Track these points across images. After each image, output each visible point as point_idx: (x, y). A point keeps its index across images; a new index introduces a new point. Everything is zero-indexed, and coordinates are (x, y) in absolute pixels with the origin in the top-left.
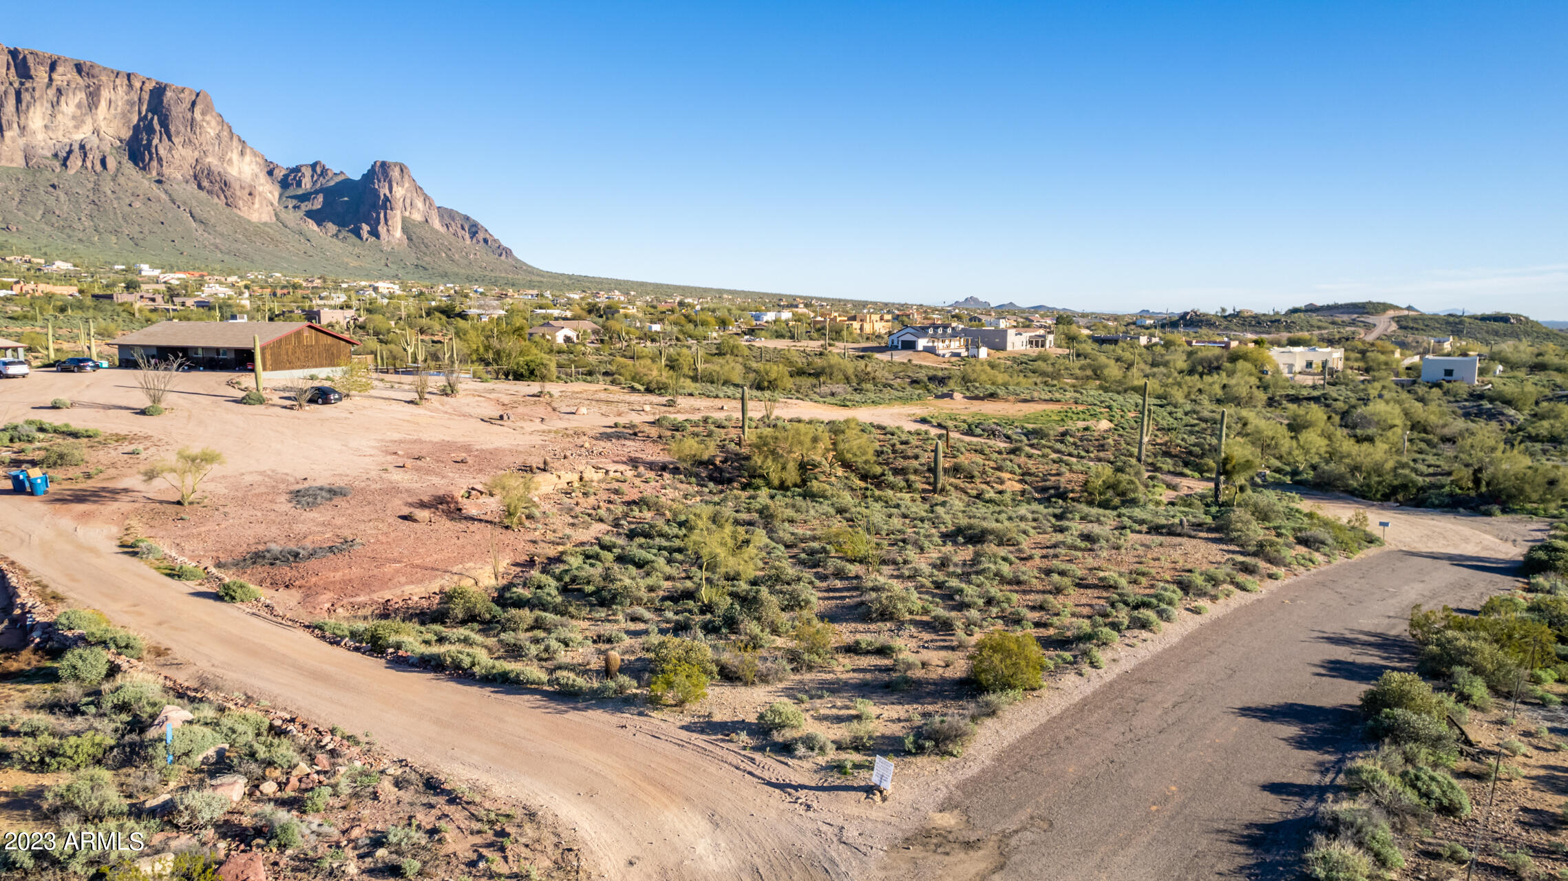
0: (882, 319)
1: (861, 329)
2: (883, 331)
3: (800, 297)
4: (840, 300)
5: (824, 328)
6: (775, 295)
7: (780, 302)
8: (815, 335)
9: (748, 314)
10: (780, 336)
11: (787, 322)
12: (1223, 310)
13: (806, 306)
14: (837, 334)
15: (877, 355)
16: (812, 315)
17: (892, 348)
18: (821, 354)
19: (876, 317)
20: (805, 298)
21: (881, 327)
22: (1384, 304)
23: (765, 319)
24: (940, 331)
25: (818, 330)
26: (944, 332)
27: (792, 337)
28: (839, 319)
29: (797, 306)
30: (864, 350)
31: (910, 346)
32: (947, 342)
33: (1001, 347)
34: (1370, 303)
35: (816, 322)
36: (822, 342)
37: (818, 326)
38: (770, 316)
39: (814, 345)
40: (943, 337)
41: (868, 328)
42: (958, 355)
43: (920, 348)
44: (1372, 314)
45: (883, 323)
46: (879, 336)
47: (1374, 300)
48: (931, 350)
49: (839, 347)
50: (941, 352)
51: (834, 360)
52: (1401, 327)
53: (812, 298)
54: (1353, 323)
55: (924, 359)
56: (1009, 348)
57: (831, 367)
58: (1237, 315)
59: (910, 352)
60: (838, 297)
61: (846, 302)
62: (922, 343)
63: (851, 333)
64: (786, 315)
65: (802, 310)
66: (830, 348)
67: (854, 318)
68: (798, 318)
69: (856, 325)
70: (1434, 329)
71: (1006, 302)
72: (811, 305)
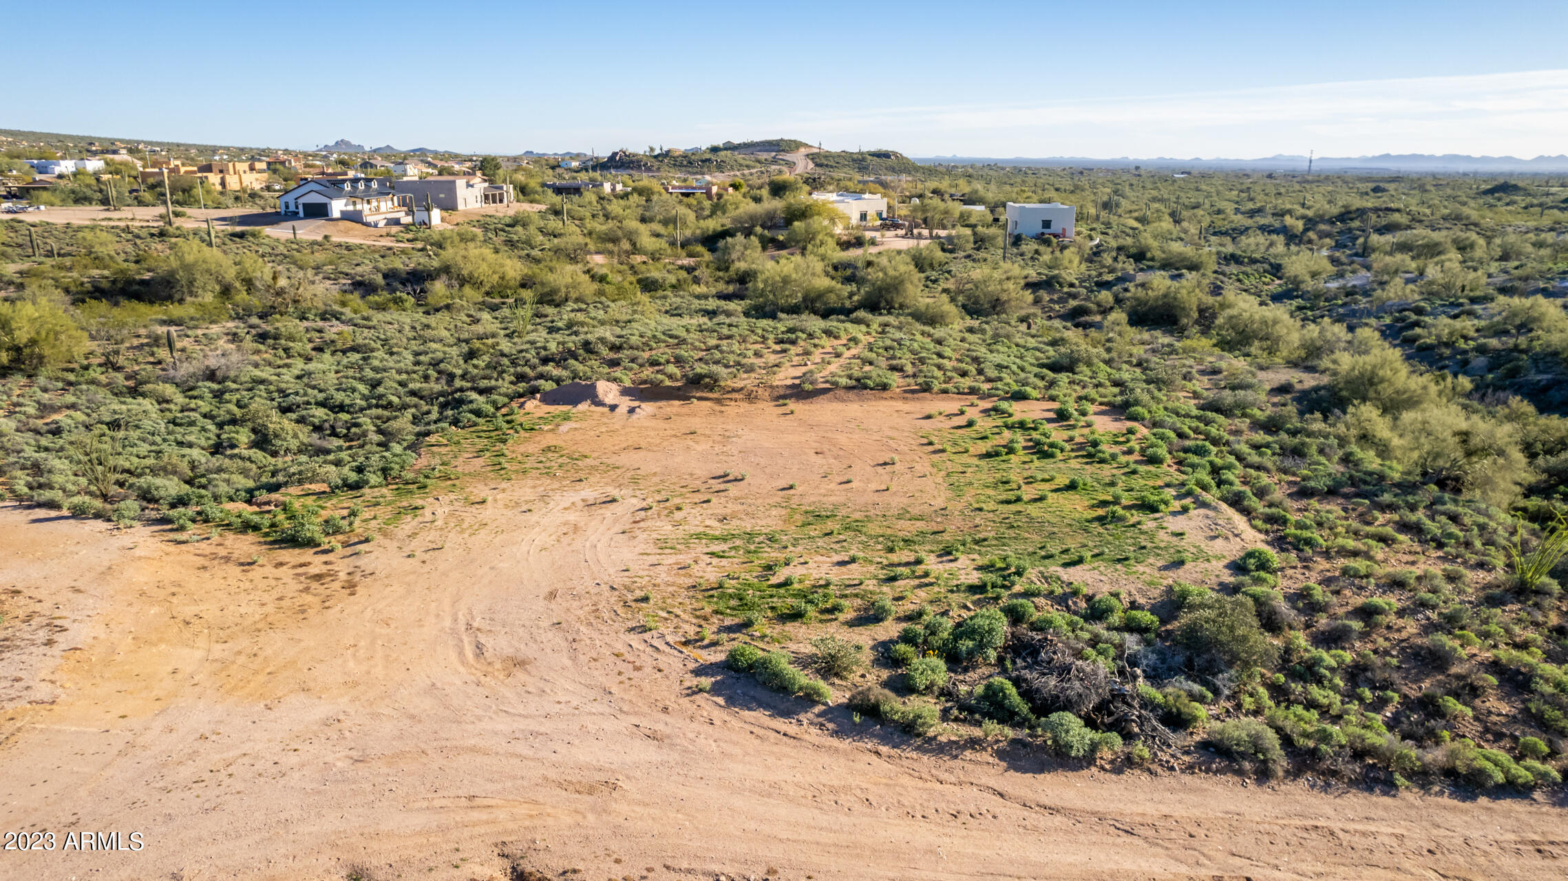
0: (252, 169)
1: (223, 184)
2: (257, 186)
3: (121, 141)
4: (178, 145)
5: (160, 184)
6: (82, 138)
7: (86, 147)
8: (147, 196)
9: (25, 164)
10: (80, 199)
11: (96, 176)
12: (652, 149)
13: (131, 151)
14: (185, 194)
15: (268, 230)
16: (139, 164)
17: (288, 215)
18: (162, 234)
19: (243, 166)
20: (128, 142)
21: (254, 181)
22: (795, 141)
23: (57, 170)
24: (361, 186)
25: (152, 187)
26: (368, 187)
27: (105, 202)
28: (183, 170)
29: (115, 152)
30: (244, 220)
31: (318, 211)
32: (374, 204)
33: (449, 206)
34: (782, 140)
35: (145, 175)
36: (161, 210)
37: (151, 180)
38: (67, 166)
39: (146, 216)
40: (367, 196)
41: (233, 183)
42: (397, 222)
43: (336, 214)
44: (787, 152)
45: (255, 175)
46: (253, 195)
47: (786, 138)
48: (354, 217)
49: (193, 219)
50: (370, 219)
51: (193, 251)
52: (817, 165)
53: (139, 142)
54: (775, 161)
55: (346, 232)
56: (461, 207)
57: (188, 268)
58: (667, 154)
59: (320, 222)
60: (175, 141)
61: (188, 147)
62: (338, 207)
63: (208, 192)
64: (94, 164)
65: (123, 156)
66: (177, 222)
67: (208, 168)
68: (114, 169)
69: (214, 178)
70: (844, 166)
71: (383, 145)
72: (138, 151)
